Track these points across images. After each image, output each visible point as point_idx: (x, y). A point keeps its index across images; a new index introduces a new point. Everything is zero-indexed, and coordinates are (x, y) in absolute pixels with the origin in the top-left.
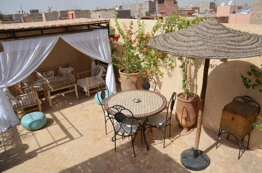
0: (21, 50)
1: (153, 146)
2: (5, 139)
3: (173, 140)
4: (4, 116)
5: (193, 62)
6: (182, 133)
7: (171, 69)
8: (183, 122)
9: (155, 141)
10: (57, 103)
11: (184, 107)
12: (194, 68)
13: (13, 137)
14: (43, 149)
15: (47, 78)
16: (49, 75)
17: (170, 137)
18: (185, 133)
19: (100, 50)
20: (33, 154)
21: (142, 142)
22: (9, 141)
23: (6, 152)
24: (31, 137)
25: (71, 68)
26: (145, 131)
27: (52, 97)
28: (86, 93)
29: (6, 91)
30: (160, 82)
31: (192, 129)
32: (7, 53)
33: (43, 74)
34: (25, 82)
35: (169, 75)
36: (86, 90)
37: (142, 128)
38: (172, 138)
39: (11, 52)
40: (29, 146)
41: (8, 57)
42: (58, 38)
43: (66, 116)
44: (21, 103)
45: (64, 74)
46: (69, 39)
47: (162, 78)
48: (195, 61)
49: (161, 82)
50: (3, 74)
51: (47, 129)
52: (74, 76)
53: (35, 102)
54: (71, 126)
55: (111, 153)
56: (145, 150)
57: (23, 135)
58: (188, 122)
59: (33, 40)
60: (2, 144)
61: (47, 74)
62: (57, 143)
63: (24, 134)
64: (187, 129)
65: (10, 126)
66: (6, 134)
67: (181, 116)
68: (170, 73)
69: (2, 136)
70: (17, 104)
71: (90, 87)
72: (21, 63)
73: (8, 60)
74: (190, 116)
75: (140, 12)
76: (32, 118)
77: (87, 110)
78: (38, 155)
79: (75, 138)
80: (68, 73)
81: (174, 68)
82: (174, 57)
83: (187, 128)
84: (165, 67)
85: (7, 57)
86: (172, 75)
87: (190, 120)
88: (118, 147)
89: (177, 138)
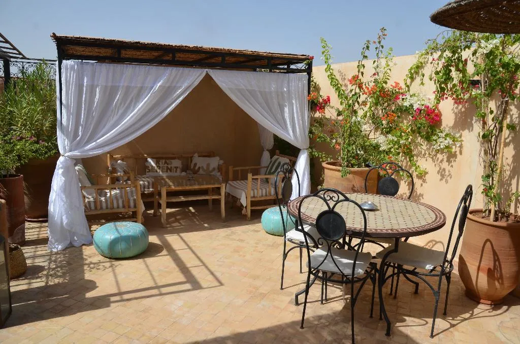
0: (126, 84)
1: (401, 329)
2: (53, 266)
3: (454, 322)
4: (64, 218)
5: (509, 136)
6: (476, 311)
7: (449, 161)
8: (482, 281)
9: (406, 318)
10: (177, 221)
11: (488, 240)
12: (513, 153)
13: (69, 263)
14: (126, 297)
15: (167, 172)
16: (171, 167)
17: (445, 315)
18: (487, 313)
19: (287, 115)
20: (102, 302)
21: (371, 317)
22: (59, 269)
23: (47, 287)
24: (107, 270)
25: (218, 158)
26: (382, 285)
27: (168, 211)
28: (244, 209)
29: (79, 171)
30: (416, 193)
31: (505, 308)
32: (97, 86)
33: (160, 163)
34: (120, 170)
35: (443, 176)
36: (243, 201)
37: (377, 275)
38: (451, 318)
39: (106, 87)
40: (97, 285)
41: (97, 97)
42: (204, 74)
43: (191, 245)
44: (104, 200)
45: (201, 170)
46: (225, 80)
47: (422, 185)
48: (515, 134)
49: (418, 194)
50: (80, 128)
51: (144, 261)
52: (221, 173)
53: (132, 204)
54: (198, 263)
55: (290, 330)
56: (380, 335)
57: (91, 263)
58: (497, 283)
59: (154, 70)
60: (45, 272)
61: (167, 164)
62: (159, 291)
63: (94, 261)
64: (491, 305)
65: (71, 243)
66: (58, 256)
67: (478, 264)
68: (444, 170)
69: (50, 259)
70: (95, 202)
71: (254, 197)
72: (120, 112)
73: (96, 100)
74: (503, 266)
75: (380, 42)
76: (117, 229)
77: (242, 241)
78: (112, 305)
79: (205, 287)
80: (211, 169)
81: (456, 158)
82: (459, 131)
83: (489, 302)
84: (432, 158)
85: (96, 95)
86: (450, 174)
87: (501, 277)
88: (307, 319)
89: (466, 319)
